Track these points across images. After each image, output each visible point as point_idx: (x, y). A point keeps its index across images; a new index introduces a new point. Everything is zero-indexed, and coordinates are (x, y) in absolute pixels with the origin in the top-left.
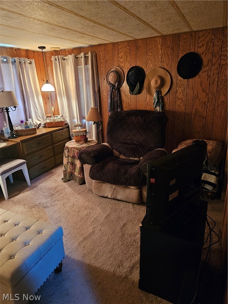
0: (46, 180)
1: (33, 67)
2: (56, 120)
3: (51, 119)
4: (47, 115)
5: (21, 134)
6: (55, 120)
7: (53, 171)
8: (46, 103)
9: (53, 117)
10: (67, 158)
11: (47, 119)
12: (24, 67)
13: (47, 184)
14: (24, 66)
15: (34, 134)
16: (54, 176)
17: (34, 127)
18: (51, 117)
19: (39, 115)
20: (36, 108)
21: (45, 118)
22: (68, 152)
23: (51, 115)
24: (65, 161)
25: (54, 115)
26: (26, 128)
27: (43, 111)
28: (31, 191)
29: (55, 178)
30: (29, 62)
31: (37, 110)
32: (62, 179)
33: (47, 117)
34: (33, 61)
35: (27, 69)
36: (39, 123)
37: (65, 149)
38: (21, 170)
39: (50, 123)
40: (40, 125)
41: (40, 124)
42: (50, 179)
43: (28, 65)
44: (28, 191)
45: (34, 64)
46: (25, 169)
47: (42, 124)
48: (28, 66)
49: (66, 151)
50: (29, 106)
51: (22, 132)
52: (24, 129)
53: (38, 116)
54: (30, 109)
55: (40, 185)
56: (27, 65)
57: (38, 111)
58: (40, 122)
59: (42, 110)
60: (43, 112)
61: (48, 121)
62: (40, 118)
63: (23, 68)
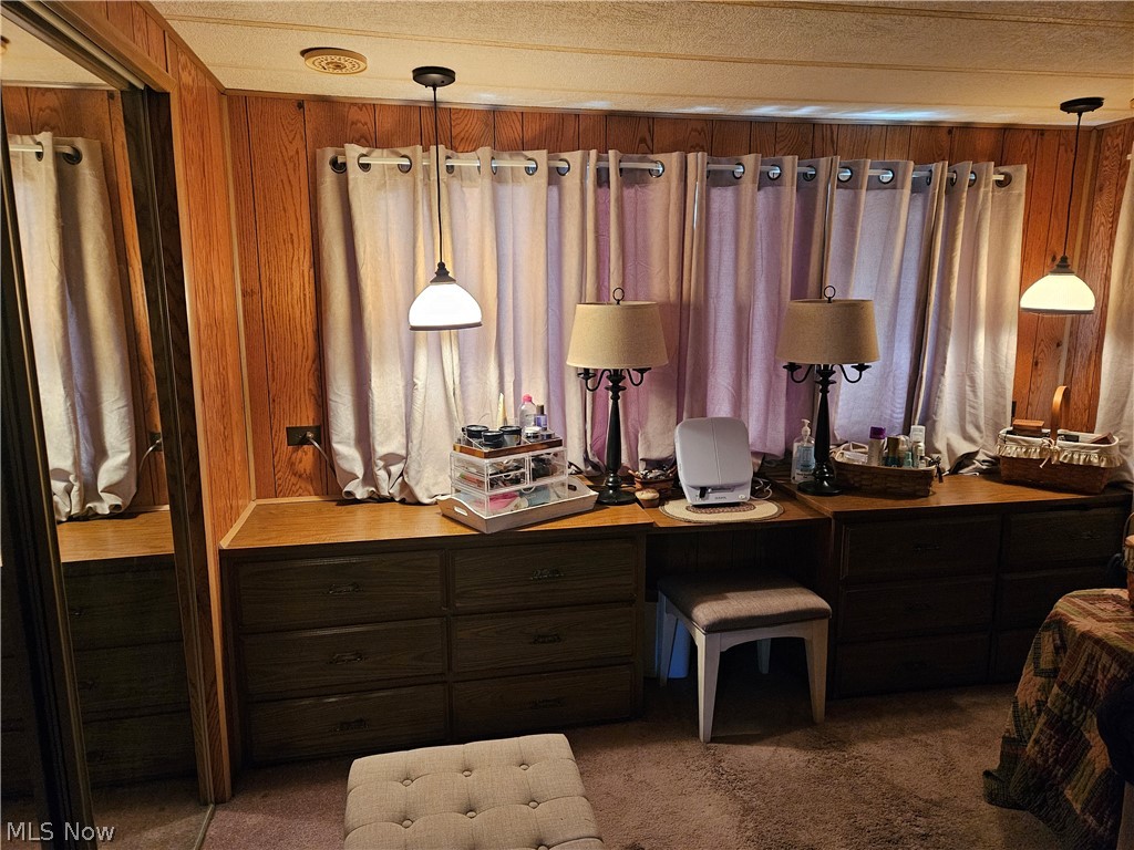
0: (902, 733)
1: (1013, 199)
2: (1059, 453)
3: (1030, 445)
4: (1017, 422)
5: (857, 485)
6: (1052, 452)
7: (962, 701)
8: (1036, 364)
9: (1045, 435)
10: (1039, 680)
11: (1012, 440)
12: (964, 201)
13: (899, 759)
14: (965, 194)
15: (913, 496)
16: (951, 732)
17: (923, 467)
18: (1036, 432)
19: (975, 416)
20: (968, 383)
21: (1002, 432)
22: (1059, 650)
23: (1041, 424)
24: (1028, 687)
25: (1054, 426)
26: (886, 460)
27: (1004, 397)
28: (811, 755)
29: (954, 749)
30: (1001, 178)
31: (974, 392)
32: (987, 774)
33: (1017, 430)
34: (1021, 174)
35: (979, 207)
36: (963, 448)
37: (1047, 628)
38: (801, 642)
39: (1017, 459)
40: (966, 462)
41: (970, 457)
42: (923, 737)
43: (986, 191)
44: (797, 746)
45: (1020, 186)
46: (817, 641)
47: (981, 457)
48: (986, 194)
49: (1047, 642)
50: (938, 371)
51: (865, 477)
52: (875, 464)
53: (968, 418)
54: (940, 381)
55: (864, 748)
56: (982, 190)
57: (975, 395)
58: (972, 449)
59: (1000, 394)
60: (1005, 407)
61: (1012, 451)
62: (978, 428)
63: (959, 205)
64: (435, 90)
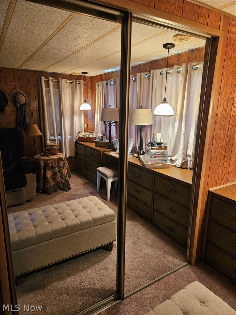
64: (169, 50)
